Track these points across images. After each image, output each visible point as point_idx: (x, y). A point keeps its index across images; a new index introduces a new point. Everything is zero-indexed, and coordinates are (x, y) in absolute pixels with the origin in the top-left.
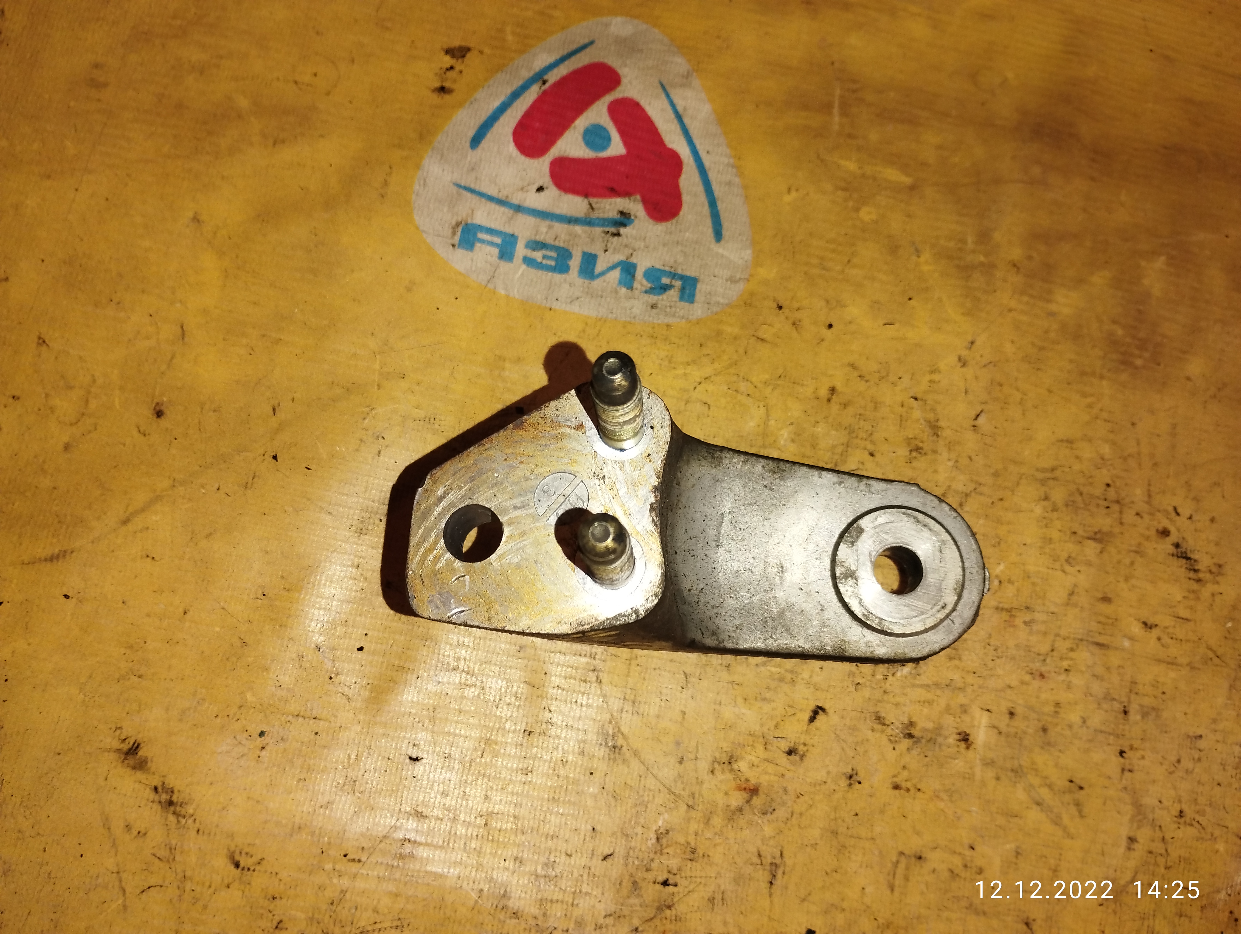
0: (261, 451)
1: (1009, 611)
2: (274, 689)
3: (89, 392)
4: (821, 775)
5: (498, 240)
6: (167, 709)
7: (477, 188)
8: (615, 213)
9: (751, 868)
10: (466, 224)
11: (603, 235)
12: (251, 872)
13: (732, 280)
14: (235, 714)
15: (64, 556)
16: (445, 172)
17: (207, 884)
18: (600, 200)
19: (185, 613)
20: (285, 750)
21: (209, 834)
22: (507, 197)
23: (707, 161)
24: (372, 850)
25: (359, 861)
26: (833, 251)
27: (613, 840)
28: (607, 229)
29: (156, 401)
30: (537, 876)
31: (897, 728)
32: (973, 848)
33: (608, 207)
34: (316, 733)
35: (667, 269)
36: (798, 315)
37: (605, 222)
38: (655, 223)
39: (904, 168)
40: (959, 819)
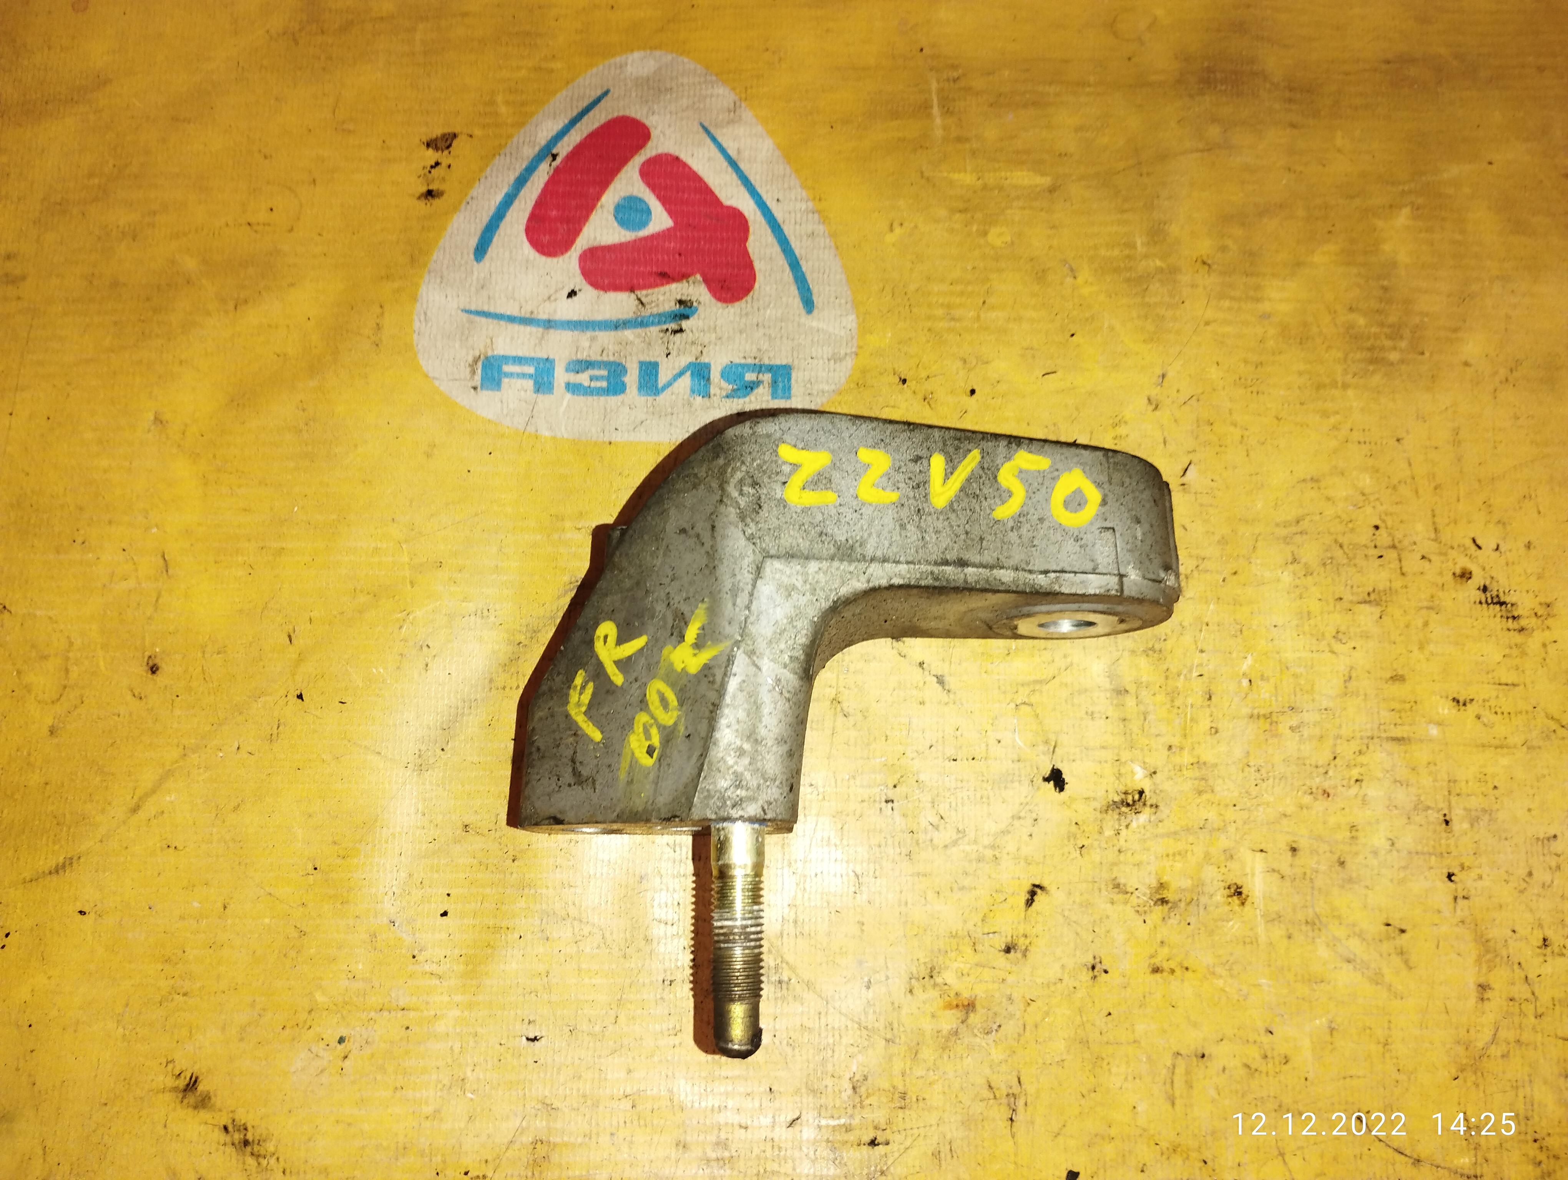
0: (283, 692)
1: (1268, 717)
2: (347, 982)
3: (67, 659)
4: (1054, 972)
5: (531, 370)
6: (223, 1029)
7: (492, 310)
8: (673, 303)
9: (983, 1104)
10: (487, 358)
11: (662, 335)
13: (836, 358)
14: (305, 1022)
15: (71, 864)
16: (449, 298)
18: (650, 291)
19: (225, 907)
20: (372, 1055)
21: (298, 1173)
22: (532, 313)
23: (778, 213)
24: (497, 1162)
25: (485, 1177)
26: (962, 294)
27: (798, 1099)
28: (665, 327)
29: (147, 654)
30: (708, 1161)
31: (1144, 895)
32: (1271, 1032)
33: (661, 298)
34: (407, 1028)
35: (750, 361)
36: (928, 386)
37: (661, 318)
38: (725, 305)
39: (1038, 166)
40: (1246, 998)
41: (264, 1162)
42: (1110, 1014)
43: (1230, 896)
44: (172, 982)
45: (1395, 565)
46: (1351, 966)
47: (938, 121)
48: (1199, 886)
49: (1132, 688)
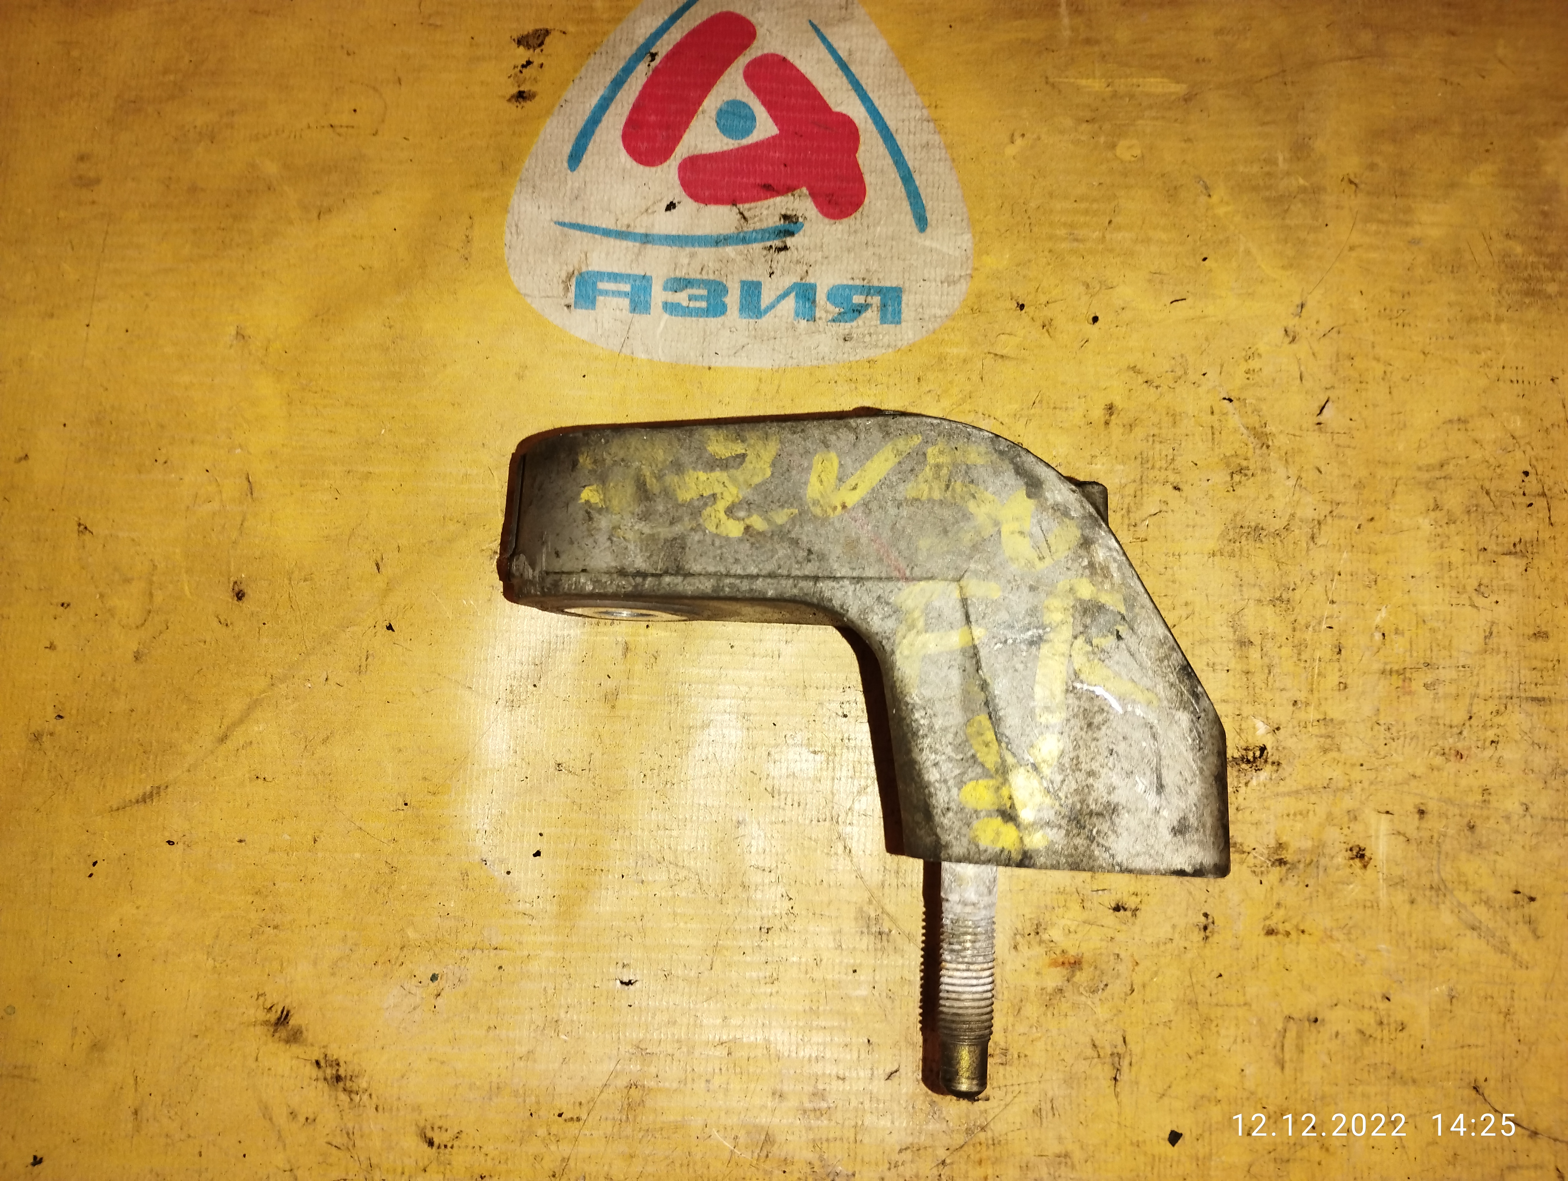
0: (371, 622)
1: (1401, 673)
2: (439, 920)
3: (151, 583)
4: (1164, 931)
5: (626, 288)
6: (315, 963)
7: (586, 223)
8: (777, 218)
9: (1087, 1063)
10: (581, 274)
11: (765, 252)
12: (449, 1149)
13: (950, 281)
14: (397, 958)
15: (158, 793)
16: (542, 209)
17: (399, 1170)
18: (753, 205)
20: (465, 994)
21: (391, 1109)
22: (628, 226)
23: (891, 120)
24: (592, 1104)
25: (578, 1119)
26: (1086, 212)
27: (897, 1052)
28: (768, 244)
29: (232, 579)
30: (805, 1112)
32: (1388, 999)
33: (765, 212)
34: (500, 967)
35: (858, 282)
36: (1047, 313)
37: (765, 234)
38: (832, 221)
39: (1173, 72)
41: (357, 1098)
42: (1221, 975)
43: (1352, 859)
44: (263, 914)
45: (1544, 514)
46: (1475, 934)
47: (1066, 21)
48: (1319, 848)
49: (1257, 640)
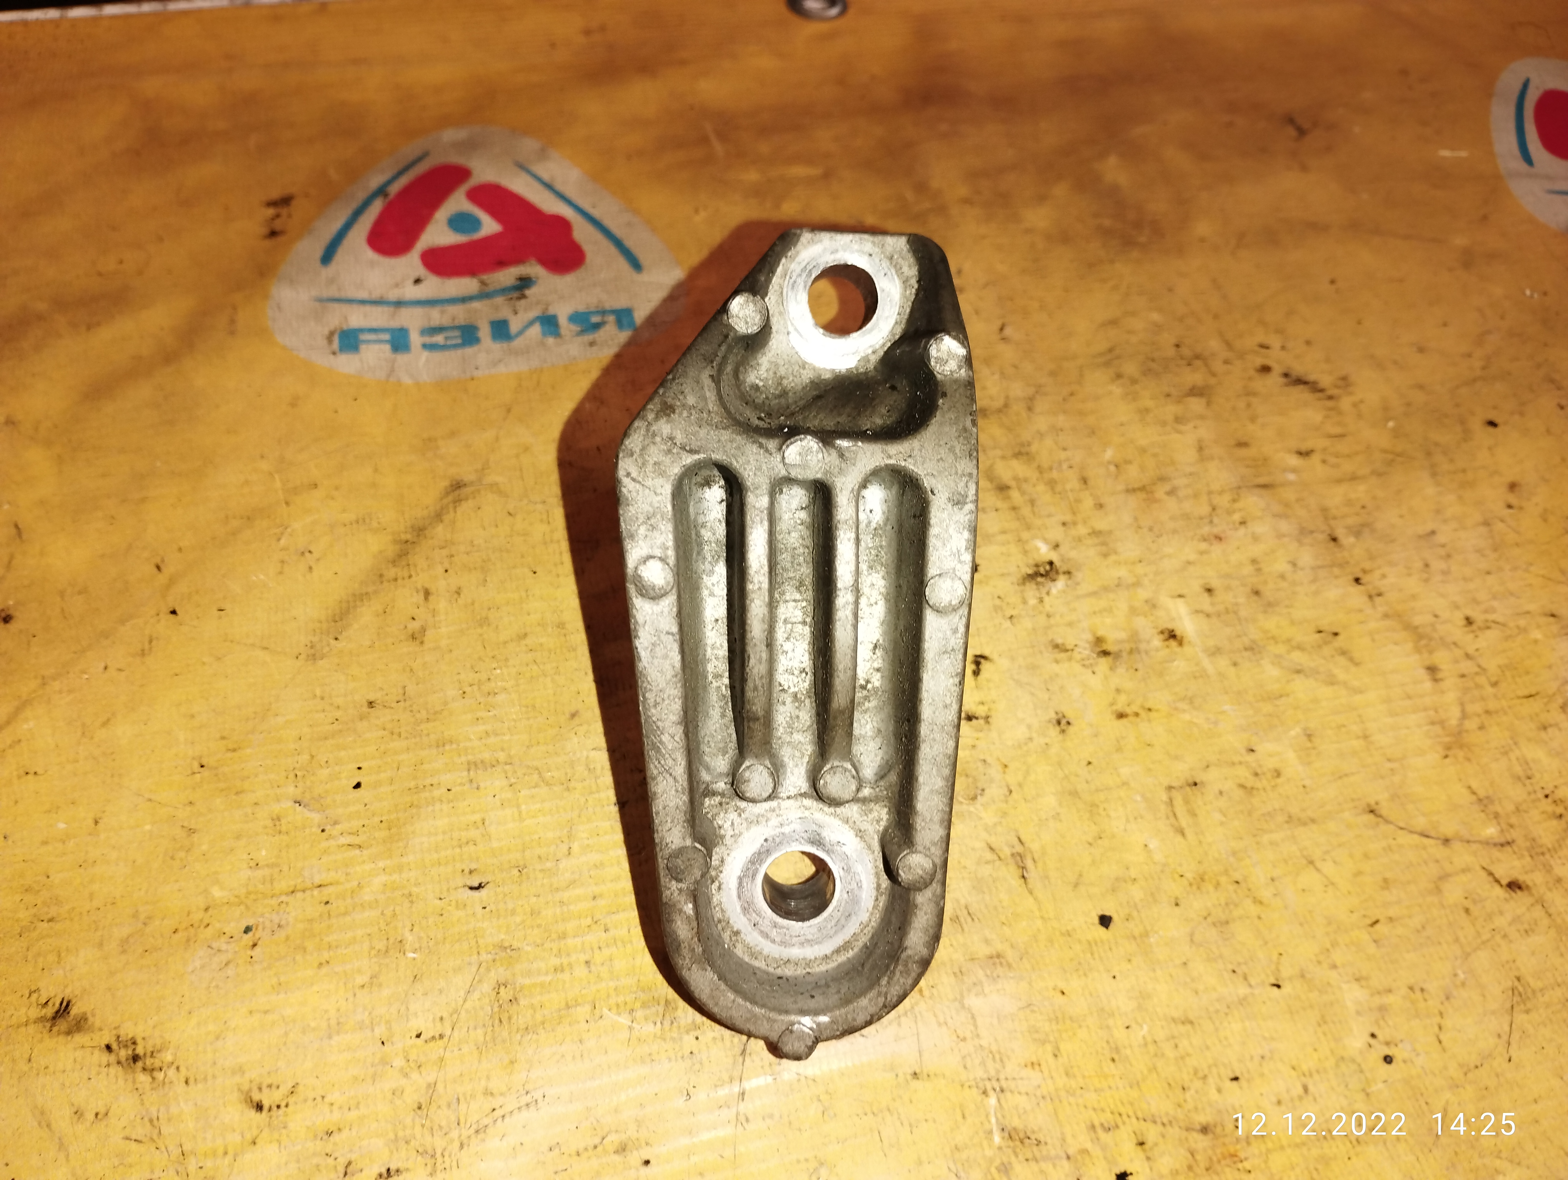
0: (153, 612)
1: (1143, 489)
2: (249, 872)
4: (1021, 732)
9: (990, 866)
12: (283, 1109)
14: (201, 921)
17: (221, 1151)
19: (96, 822)
20: (287, 938)
21: (205, 1079)
25: (441, 1036)
31: (1085, 649)
32: (1252, 751)
34: (327, 903)
39: (809, 163)
40: (1215, 724)
41: (160, 1076)
42: (1089, 763)
43: (1167, 640)
44: (35, 910)
46: (1302, 676)
47: (718, 146)
